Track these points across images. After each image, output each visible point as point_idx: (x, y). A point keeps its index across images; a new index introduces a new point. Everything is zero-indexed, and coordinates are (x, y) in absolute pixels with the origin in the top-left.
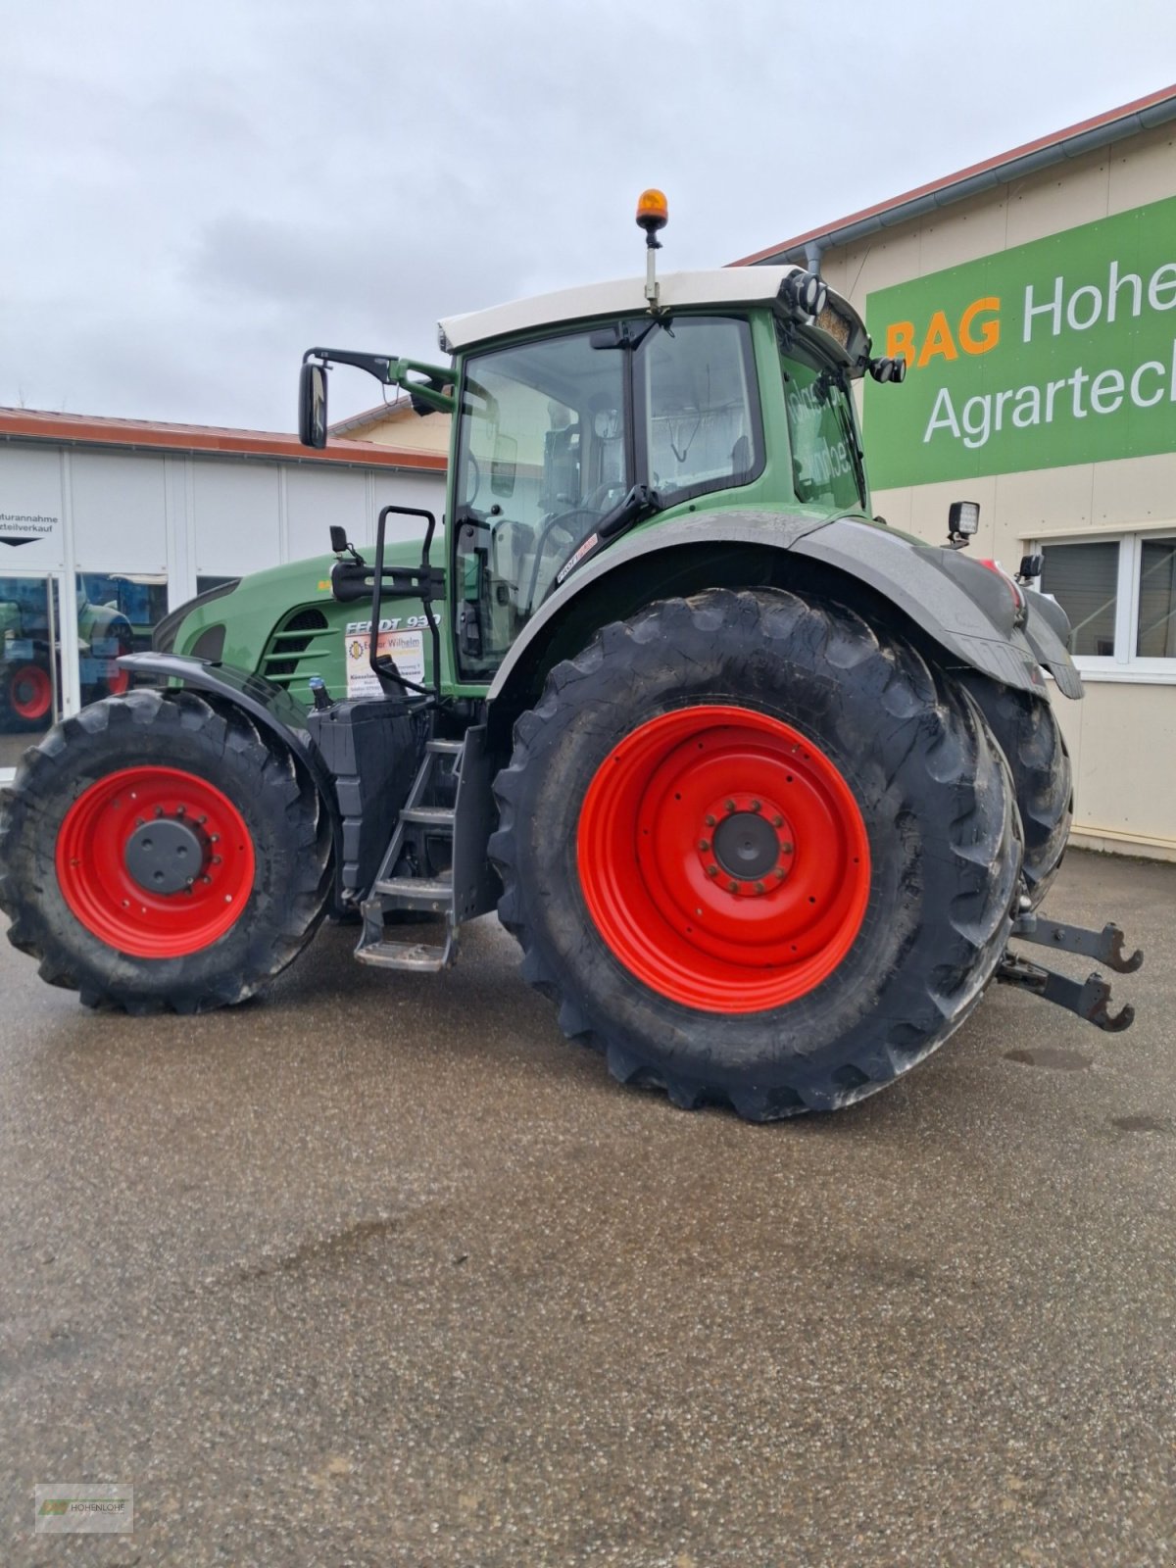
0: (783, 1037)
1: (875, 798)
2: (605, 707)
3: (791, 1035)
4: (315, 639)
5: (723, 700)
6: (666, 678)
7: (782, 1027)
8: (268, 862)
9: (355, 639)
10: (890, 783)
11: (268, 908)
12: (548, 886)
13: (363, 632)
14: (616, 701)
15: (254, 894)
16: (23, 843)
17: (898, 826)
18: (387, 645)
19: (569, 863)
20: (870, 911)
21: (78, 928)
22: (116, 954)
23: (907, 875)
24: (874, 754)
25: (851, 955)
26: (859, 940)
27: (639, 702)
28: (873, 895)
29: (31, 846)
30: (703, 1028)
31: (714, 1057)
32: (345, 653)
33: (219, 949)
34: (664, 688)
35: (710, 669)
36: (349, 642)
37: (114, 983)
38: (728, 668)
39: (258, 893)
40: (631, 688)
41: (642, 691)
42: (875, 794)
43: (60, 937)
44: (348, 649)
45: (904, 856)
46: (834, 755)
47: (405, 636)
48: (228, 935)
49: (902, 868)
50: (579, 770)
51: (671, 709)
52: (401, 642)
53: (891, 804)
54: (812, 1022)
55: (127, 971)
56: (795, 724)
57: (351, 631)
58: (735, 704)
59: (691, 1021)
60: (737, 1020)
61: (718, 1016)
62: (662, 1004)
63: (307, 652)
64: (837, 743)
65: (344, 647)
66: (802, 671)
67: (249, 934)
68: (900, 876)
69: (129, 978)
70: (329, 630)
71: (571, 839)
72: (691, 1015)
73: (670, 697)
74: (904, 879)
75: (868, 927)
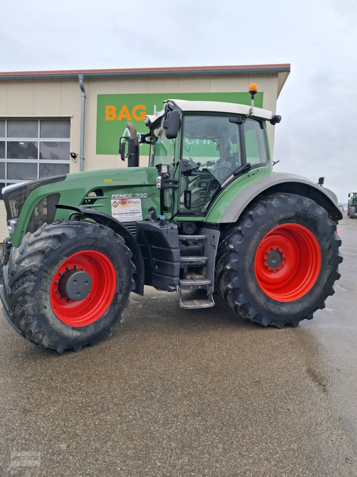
0: (304, 304)
1: (323, 244)
2: (266, 224)
3: (306, 303)
4: (98, 200)
5: (293, 222)
6: (282, 216)
7: (303, 302)
8: (122, 282)
9: (115, 200)
10: (327, 240)
11: (122, 299)
12: (248, 276)
13: (118, 198)
14: (269, 223)
15: (116, 294)
16: (42, 288)
17: (328, 250)
18: (128, 203)
19: (253, 268)
20: (321, 270)
21: (58, 321)
22: (71, 328)
23: (329, 261)
24: (325, 234)
25: (317, 282)
26: (319, 278)
27: (274, 223)
28: (322, 267)
29: (44, 289)
30: (286, 307)
31: (290, 313)
32: (111, 205)
33: (105, 317)
34: (281, 219)
35: (292, 214)
36: (112, 201)
37: (73, 340)
38: (296, 214)
39: (118, 294)
40: (273, 219)
41: (276, 220)
42: (323, 243)
43: (53, 326)
44: (112, 204)
45: (329, 257)
46: (316, 235)
47: (135, 200)
48: (107, 312)
49: (329, 260)
50: (257, 242)
51: (281, 224)
52: (133, 202)
53: (327, 246)
54: (310, 299)
55: (76, 334)
56: (309, 228)
57: (114, 198)
58: (295, 223)
59: (283, 305)
60: (293, 303)
61: (288, 303)
62: (276, 302)
63: (94, 205)
64: (317, 232)
65: (111, 203)
66: (312, 215)
67: (115, 309)
68: (328, 261)
69: (78, 336)
70: (104, 197)
71: (253, 261)
72: (283, 304)
73: (281, 221)
74: (329, 262)
75: (320, 274)
